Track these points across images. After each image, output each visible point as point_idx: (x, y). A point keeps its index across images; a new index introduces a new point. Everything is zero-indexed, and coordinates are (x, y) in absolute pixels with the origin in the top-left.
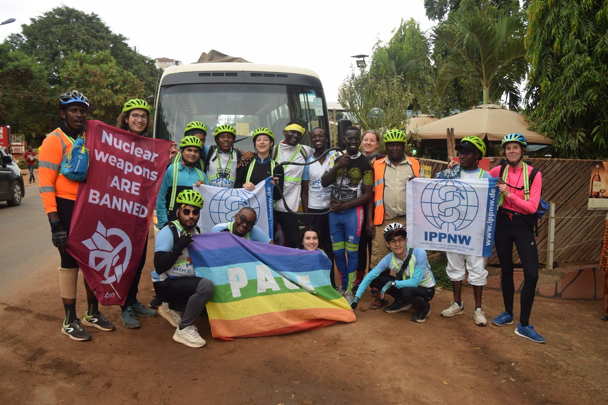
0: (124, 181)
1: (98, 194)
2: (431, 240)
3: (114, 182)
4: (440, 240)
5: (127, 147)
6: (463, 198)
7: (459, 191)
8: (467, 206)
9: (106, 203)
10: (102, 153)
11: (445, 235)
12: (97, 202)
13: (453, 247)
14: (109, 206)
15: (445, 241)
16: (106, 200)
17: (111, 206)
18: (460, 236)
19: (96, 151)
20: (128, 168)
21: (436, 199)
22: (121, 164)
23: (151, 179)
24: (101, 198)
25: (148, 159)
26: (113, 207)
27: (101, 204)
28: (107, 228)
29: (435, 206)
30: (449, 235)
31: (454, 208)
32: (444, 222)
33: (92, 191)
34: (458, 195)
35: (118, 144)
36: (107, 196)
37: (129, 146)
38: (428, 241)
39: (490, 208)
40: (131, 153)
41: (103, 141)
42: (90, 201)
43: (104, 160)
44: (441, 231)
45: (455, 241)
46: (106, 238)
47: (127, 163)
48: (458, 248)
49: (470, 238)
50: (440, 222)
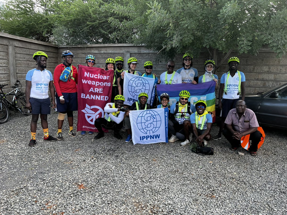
0: (95, 89)
1: (85, 95)
2: (143, 140)
3: (91, 90)
4: (147, 139)
5: (96, 76)
6: (154, 118)
7: (152, 116)
8: (157, 121)
9: (88, 98)
10: (85, 80)
11: (149, 136)
12: (84, 97)
13: (153, 141)
14: (89, 99)
15: (149, 139)
16: (88, 97)
17: (90, 98)
18: (155, 135)
19: (83, 80)
20: (97, 84)
21: (143, 121)
22: (94, 83)
23: (108, 86)
24: (86, 96)
25: (106, 79)
26: (91, 99)
27: (86, 98)
28: (90, 106)
29: (143, 124)
30: (150, 136)
31: (151, 123)
32: (148, 130)
33: (82, 94)
34: (152, 117)
35: (92, 76)
36: (88, 95)
37: (97, 76)
38: (142, 140)
39: (166, 121)
40: (98, 78)
41: (85, 76)
42: (82, 97)
43: (86, 83)
44: (147, 135)
45: (153, 138)
46: (91, 109)
47: (97, 82)
48: (155, 141)
49: (159, 135)
50: (146, 131)
